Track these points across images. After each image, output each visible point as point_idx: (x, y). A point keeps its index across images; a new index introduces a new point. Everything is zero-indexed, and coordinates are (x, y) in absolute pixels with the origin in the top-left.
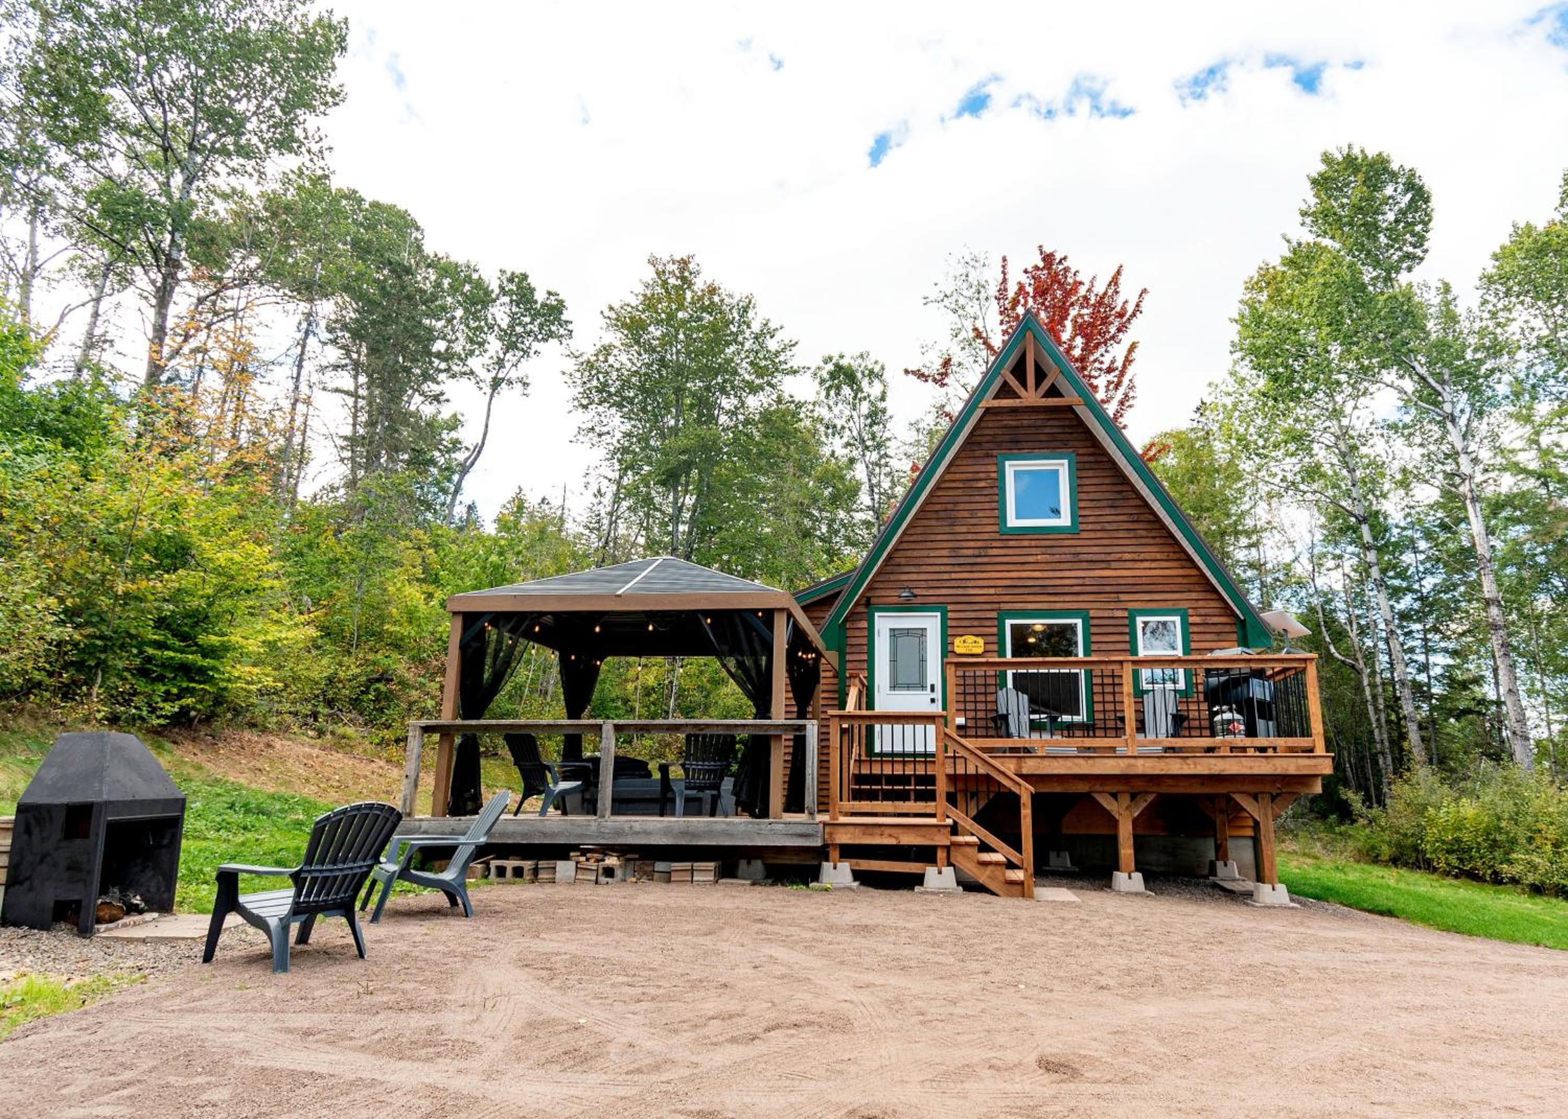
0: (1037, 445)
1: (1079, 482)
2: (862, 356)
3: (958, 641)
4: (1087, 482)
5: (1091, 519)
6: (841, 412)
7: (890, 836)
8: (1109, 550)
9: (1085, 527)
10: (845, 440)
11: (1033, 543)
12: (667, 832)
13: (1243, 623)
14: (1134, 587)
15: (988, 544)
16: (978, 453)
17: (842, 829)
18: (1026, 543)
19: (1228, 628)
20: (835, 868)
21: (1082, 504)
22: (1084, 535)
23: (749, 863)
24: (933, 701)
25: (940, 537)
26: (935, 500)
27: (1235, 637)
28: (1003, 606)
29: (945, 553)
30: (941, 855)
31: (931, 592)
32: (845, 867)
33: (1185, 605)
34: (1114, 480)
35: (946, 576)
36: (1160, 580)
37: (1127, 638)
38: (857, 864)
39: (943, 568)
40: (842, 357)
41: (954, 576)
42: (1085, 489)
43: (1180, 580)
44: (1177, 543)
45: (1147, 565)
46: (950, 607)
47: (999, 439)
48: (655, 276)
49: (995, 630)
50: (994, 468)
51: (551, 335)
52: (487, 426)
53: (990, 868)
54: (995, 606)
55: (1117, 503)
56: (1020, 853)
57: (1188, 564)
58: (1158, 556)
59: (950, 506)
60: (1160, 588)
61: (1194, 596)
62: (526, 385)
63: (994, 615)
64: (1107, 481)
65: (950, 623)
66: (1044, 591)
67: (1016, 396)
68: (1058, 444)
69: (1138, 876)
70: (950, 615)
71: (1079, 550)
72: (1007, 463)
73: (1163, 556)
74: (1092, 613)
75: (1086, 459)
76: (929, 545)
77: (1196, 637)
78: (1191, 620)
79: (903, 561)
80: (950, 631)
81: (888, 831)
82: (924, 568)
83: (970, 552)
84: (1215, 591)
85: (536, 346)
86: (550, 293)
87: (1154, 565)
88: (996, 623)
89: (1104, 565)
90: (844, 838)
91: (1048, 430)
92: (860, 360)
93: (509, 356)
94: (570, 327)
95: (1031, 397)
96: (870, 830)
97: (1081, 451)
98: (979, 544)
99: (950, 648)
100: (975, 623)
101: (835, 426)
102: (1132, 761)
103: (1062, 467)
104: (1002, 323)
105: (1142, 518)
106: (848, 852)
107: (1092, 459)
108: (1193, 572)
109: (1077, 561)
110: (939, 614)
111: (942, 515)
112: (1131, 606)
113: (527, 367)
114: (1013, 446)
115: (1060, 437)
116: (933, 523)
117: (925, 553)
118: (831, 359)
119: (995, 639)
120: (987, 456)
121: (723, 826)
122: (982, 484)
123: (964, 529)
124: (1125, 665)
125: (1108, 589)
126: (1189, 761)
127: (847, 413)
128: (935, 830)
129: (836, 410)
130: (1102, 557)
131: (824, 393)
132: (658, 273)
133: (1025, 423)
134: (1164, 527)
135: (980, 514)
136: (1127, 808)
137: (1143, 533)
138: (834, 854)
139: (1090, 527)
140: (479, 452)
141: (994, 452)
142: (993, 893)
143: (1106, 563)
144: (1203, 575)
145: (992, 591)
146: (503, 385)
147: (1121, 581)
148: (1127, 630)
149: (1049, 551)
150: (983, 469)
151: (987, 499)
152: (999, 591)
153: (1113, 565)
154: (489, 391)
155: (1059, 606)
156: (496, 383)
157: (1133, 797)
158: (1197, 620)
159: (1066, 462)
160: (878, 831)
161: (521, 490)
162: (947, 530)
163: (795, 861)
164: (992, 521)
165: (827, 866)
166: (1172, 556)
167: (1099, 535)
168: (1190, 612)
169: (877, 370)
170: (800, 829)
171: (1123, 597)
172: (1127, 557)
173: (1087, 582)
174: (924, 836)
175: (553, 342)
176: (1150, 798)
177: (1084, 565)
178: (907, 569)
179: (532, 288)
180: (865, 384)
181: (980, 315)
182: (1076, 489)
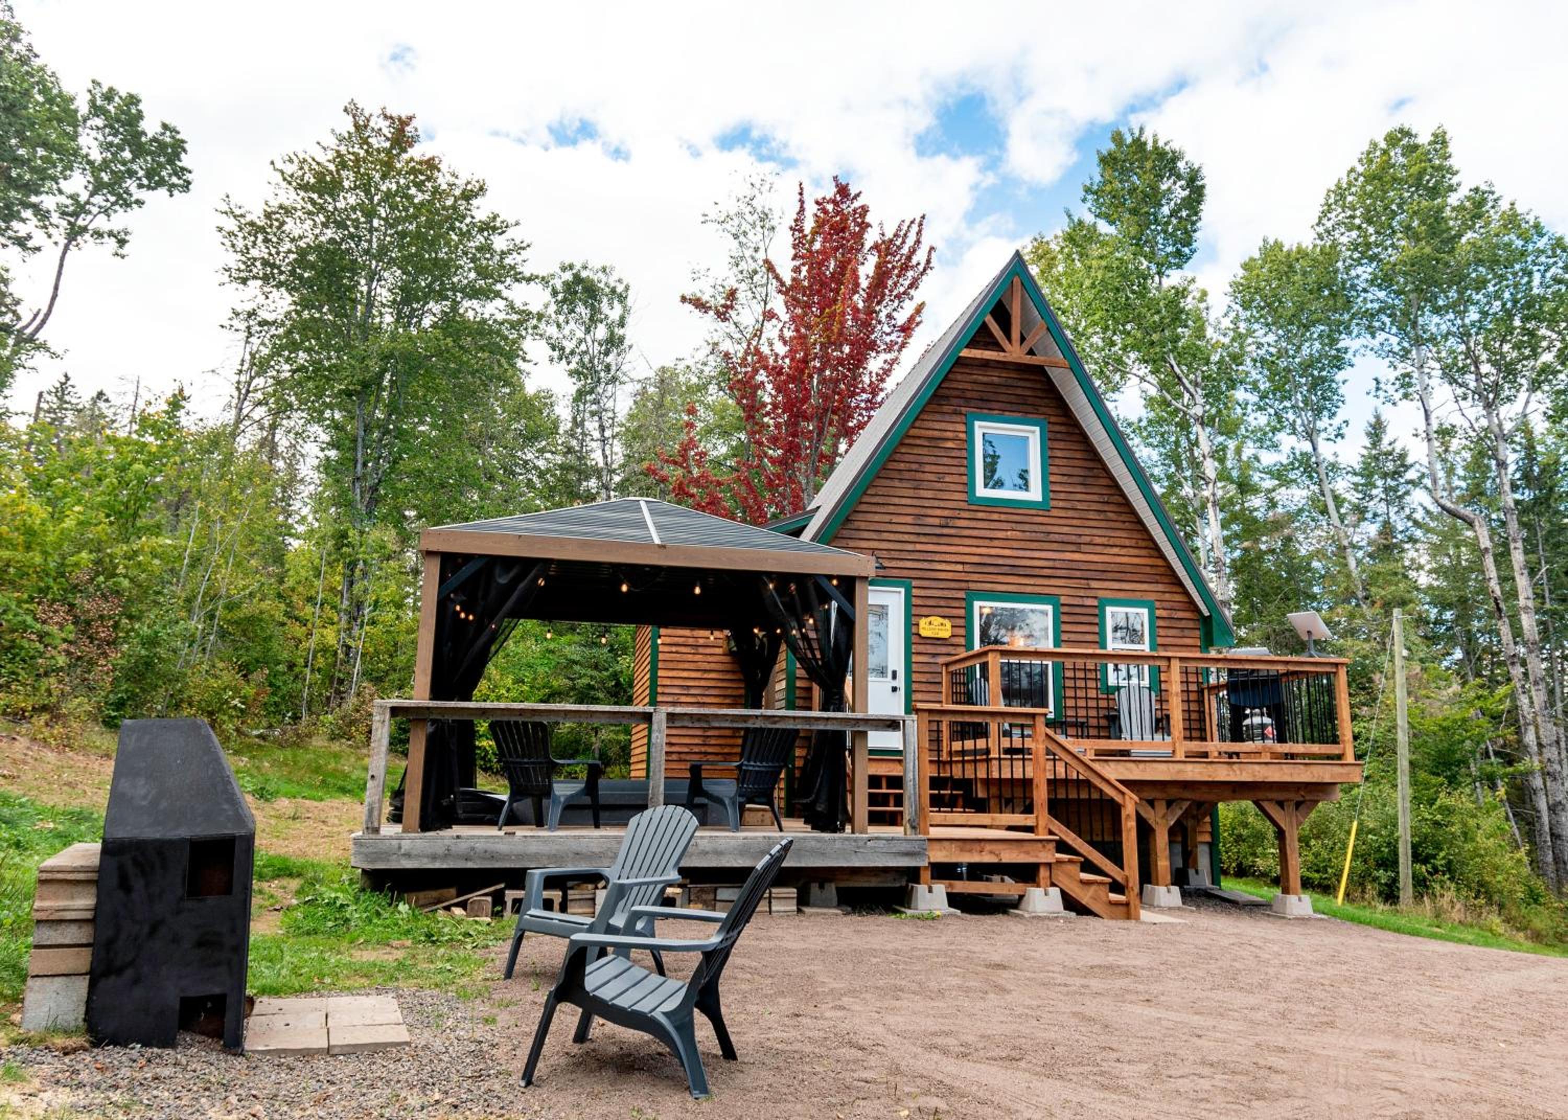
0: (1008, 406)
1: (1050, 453)
2: (604, 270)
3: (923, 622)
4: (1059, 454)
5: (1062, 496)
6: (572, 332)
7: (991, 852)
8: (1079, 531)
9: (1055, 503)
10: (573, 366)
11: (1003, 517)
12: (743, 851)
13: (1206, 622)
14: (1104, 574)
15: (956, 513)
16: (946, 409)
17: (937, 845)
18: (995, 517)
19: (1191, 624)
20: (930, 891)
21: (1053, 478)
22: (1055, 513)
23: (822, 887)
24: (894, 689)
25: (904, 501)
26: (897, 457)
27: (1197, 633)
28: (973, 586)
29: (909, 519)
30: (1043, 873)
31: (894, 564)
32: (941, 889)
33: (1153, 597)
34: (1085, 456)
35: (910, 547)
36: (1129, 569)
37: (1096, 629)
38: (951, 886)
39: (906, 537)
40: (585, 268)
41: (919, 547)
42: (1057, 462)
43: (1148, 570)
44: (1145, 530)
45: (1115, 550)
46: (914, 583)
47: (969, 395)
48: (352, 130)
49: (962, 612)
50: (963, 428)
51: (161, 183)
52: (56, 288)
53: (1093, 888)
54: (963, 585)
55: (1090, 481)
56: (1122, 868)
57: (1153, 553)
58: (1127, 543)
59: (914, 466)
60: (1129, 577)
61: (1160, 587)
62: (122, 242)
63: (962, 595)
64: (1078, 455)
65: (915, 601)
66: (1014, 570)
67: (999, 348)
68: (1030, 409)
69: (1176, 890)
70: (915, 592)
71: (1050, 529)
72: (977, 423)
73: (1133, 543)
74: (1063, 600)
75: (1057, 428)
76: (891, 509)
77: (1162, 632)
78: (1159, 613)
79: (863, 525)
80: (914, 611)
81: (988, 847)
82: (885, 536)
83: (936, 521)
84: (1180, 584)
85: (137, 194)
86: (165, 127)
87: (1123, 551)
88: (963, 604)
89: (1073, 548)
90: (940, 856)
91: (1019, 392)
92: (601, 275)
93: (98, 199)
94: (188, 176)
95: (1014, 353)
96: (968, 846)
97: (1053, 419)
98: (946, 513)
99: (914, 630)
100: (942, 603)
101: (563, 349)
102: (1181, 766)
103: (1033, 435)
104: (795, 257)
105: (1113, 499)
106: (943, 871)
107: (1063, 429)
108: (1160, 562)
109: (1045, 540)
110: (902, 590)
111: (907, 475)
112: (1100, 594)
113: (120, 220)
114: (980, 404)
115: (1030, 400)
116: (897, 483)
117: (887, 518)
118: (571, 267)
119: (961, 622)
120: (955, 413)
121: (813, 843)
122: (950, 444)
123: (929, 494)
124: (1173, 662)
125: (1078, 574)
126: (1235, 767)
127: (580, 334)
128: (1040, 845)
129: (566, 331)
130: (1073, 539)
131: (553, 308)
132: (356, 126)
133: (996, 380)
134: (1133, 512)
135: (948, 479)
136: (1164, 817)
137: (1111, 516)
138: (926, 875)
139: (1061, 504)
140: (43, 322)
141: (963, 410)
142: (1096, 915)
143: (1077, 546)
144: (1169, 567)
145: (959, 567)
146: (87, 236)
147: (1093, 567)
148: (1097, 620)
149: (1020, 527)
150: (950, 427)
151: (955, 462)
152: (968, 568)
153: (1084, 548)
154: (63, 241)
155: (1029, 589)
156: (74, 233)
157: (1169, 804)
158: (1163, 613)
159: (1037, 429)
160: (977, 846)
161: (67, 378)
162: (911, 493)
163: (873, 883)
164: (960, 488)
165: (921, 889)
166: (1143, 544)
167: (1070, 514)
168: (1157, 604)
169: (620, 289)
170: (905, 847)
171: (1094, 584)
172: (1098, 540)
173: (1058, 564)
174: (1027, 853)
175: (163, 192)
176: (1186, 805)
177: (1055, 546)
178: (866, 535)
179: (140, 116)
180: (605, 306)
181: (761, 245)
182: (1048, 460)
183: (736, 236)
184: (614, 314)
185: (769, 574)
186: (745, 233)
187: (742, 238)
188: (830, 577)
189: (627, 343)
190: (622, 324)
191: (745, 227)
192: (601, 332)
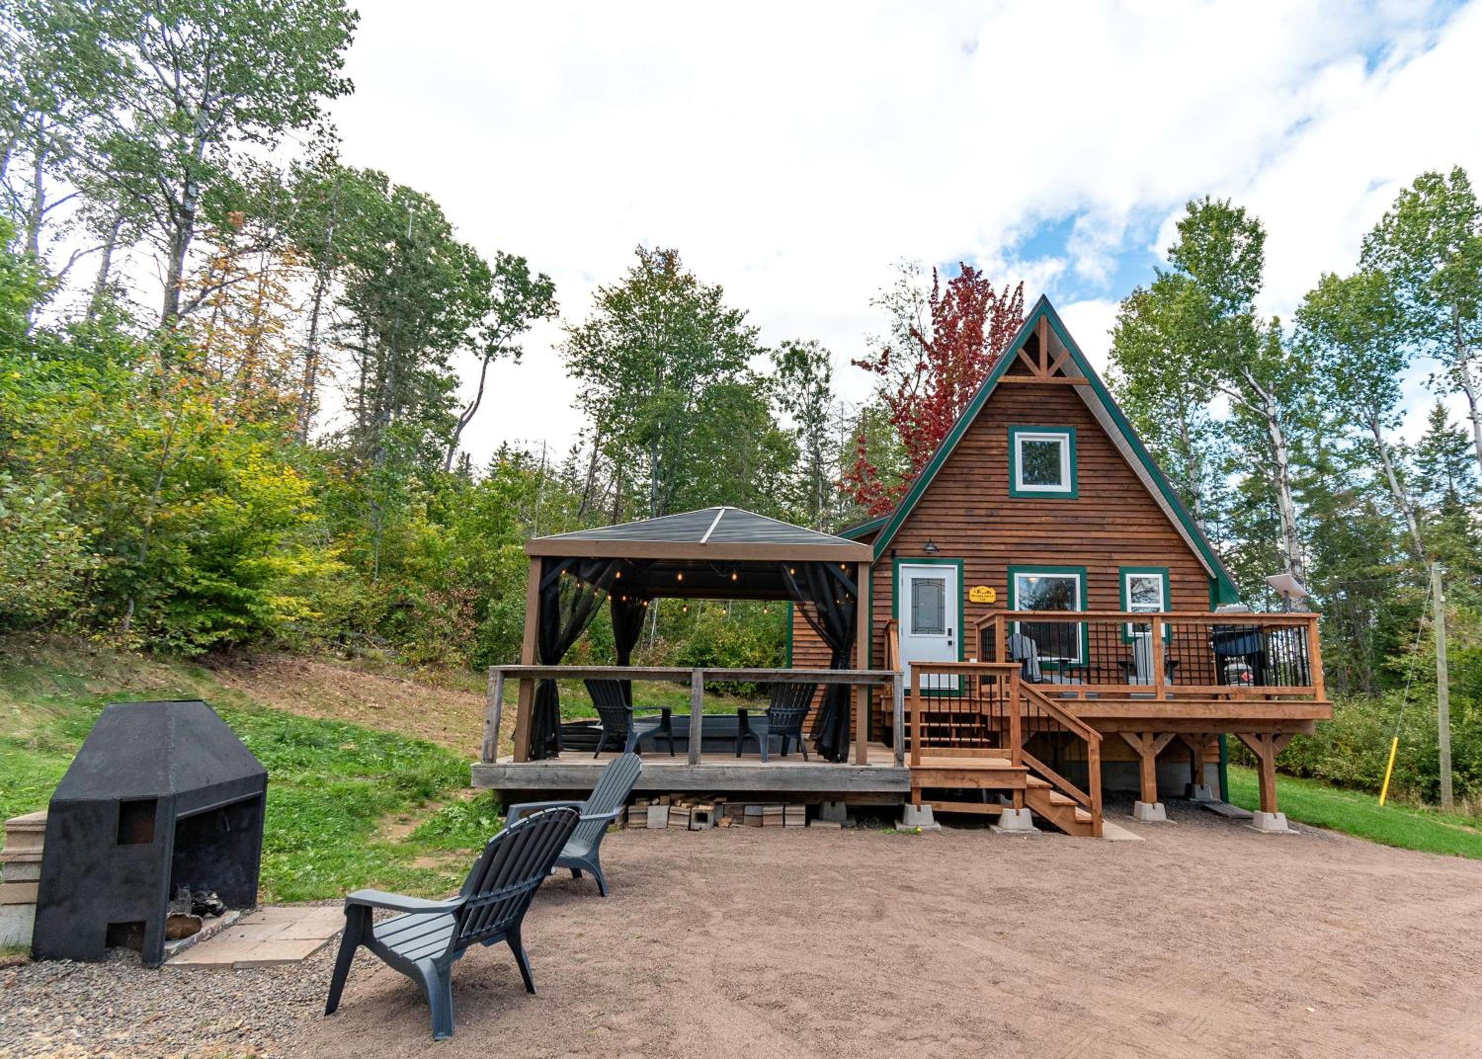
0: (1042, 419)
1: (1078, 453)
2: (812, 343)
3: (972, 591)
4: (1086, 453)
5: (1088, 487)
6: (794, 390)
7: (971, 780)
8: (1103, 514)
9: (1082, 493)
10: (796, 412)
11: (1038, 506)
12: (760, 776)
13: (1214, 582)
14: (1125, 548)
15: (999, 505)
16: (990, 424)
17: (925, 774)
18: (1032, 506)
19: (1201, 586)
20: (919, 809)
21: (1081, 473)
22: (1082, 500)
23: (833, 805)
24: (950, 643)
25: (957, 498)
27: (1207, 593)
28: (1013, 561)
29: (961, 512)
30: (1017, 797)
31: (949, 546)
32: (928, 808)
33: (1167, 565)
34: (1108, 453)
35: (962, 533)
36: (1145, 543)
37: (1118, 592)
38: (939, 806)
39: (959, 526)
40: (798, 343)
41: (969, 533)
42: (1083, 460)
43: (1162, 543)
44: (1159, 510)
45: (1135, 528)
46: (966, 561)
47: (1010, 412)
48: (641, 265)
49: (1005, 582)
50: (1005, 438)
51: (541, 314)
52: (482, 387)
53: (1062, 810)
54: (1005, 561)
55: (1112, 474)
56: (1088, 793)
57: (1168, 529)
58: (1145, 521)
59: (965, 471)
60: (1145, 549)
61: (1173, 557)
62: (518, 354)
63: (1004, 568)
64: (1102, 454)
65: (966, 575)
66: (1047, 548)
67: (1030, 374)
68: (1061, 419)
69: (1160, 806)
70: (966, 568)
71: (1078, 513)
72: (1016, 434)
73: (1149, 522)
74: (1089, 570)
75: (1084, 433)
76: (947, 504)
77: (1174, 592)
78: (1171, 577)
79: (924, 518)
80: (966, 582)
81: (969, 776)
82: (943, 525)
83: (983, 512)
84: (1191, 553)
85: (527, 322)
86: (542, 276)
87: (1141, 529)
88: (1006, 576)
89: (1098, 528)
90: (926, 782)
91: (1052, 407)
92: (810, 347)
93: (503, 327)
94: (558, 307)
95: (1042, 375)
96: (952, 774)
97: (1080, 426)
98: (991, 505)
99: (965, 597)
100: (988, 575)
101: (788, 402)
102: (1162, 706)
103: (1064, 441)
104: (934, 323)
105: (1131, 487)
106: (929, 794)
107: (1089, 433)
108: (1174, 536)
109: (1075, 523)
110: (956, 567)
111: (959, 478)
112: (1121, 564)
113: (518, 339)
114: (1021, 419)
115: (1060, 413)
116: (952, 485)
117: (944, 511)
118: (789, 343)
119: (1004, 590)
120: (998, 427)
121: (816, 773)
122: (995, 452)
123: (978, 491)
124: (1155, 620)
125: (1102, 549)
126: (1211, 706)
127: (799, 390)
128: (1013, 774)
129: (789, 389)
130: (1098, 521)
131: (779, 374)
132: (644, 263)
133: (1032, 398)
134: (1149, 497)
135: (992, 479)
136: (1151, 746)
137: (1130, 501)
138: (916, 797)
139: (1088, 494)
140: (475, 409)
141: (1006, 424)
142: (1065, 833)
143: (1101, 527)
144: (1181, 539)
145: (1002, 547)
146: (498, 352)
147: (1114, 543)
148: (1118, 585)
149: (1051, 513)
150: (994, 438)
151: (999, 465)
152: (1009, 547)
153: (1107, 528)
154: (484, 356)
155: (1060, 562)
156: (491, 351)
157: (1156, 736)
158: (1176, 577)
159: (1067, 435)
160: (959, 775)
161: (506, 444)
162: (964, 491)
163: (877, 802)
164: (1003, 485)
165: (911, 808)
166: (1157, 522)
167: (1095, 501)
168: (1171, 571)
169: (823, 356)
170: (891, 776)
171: (1115, 556)
172: (1118, 521)
173: (1085, 542)
174: (1002, 781)
175: (543, 318)
176: (1170, 737)
177: (1082, 527)
178: (927, 525)
179: (527, 272)
180: (814, 367)
181: (915, 315)
182: (1075, 459)
183: (895, 311)
184: (821, 373)
185: (791, 564)
186: (902, 308)
187: (900, 312)
188: (838, 564)
189: (831, 393)
190: (827, 380)
191: (901, 303)
192: (813, 387)
